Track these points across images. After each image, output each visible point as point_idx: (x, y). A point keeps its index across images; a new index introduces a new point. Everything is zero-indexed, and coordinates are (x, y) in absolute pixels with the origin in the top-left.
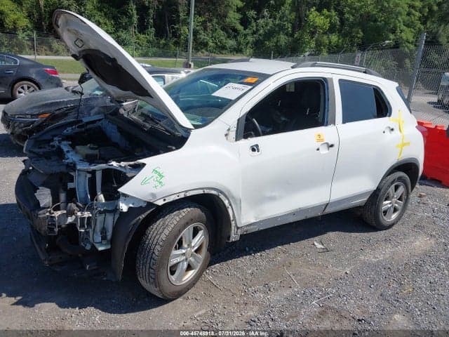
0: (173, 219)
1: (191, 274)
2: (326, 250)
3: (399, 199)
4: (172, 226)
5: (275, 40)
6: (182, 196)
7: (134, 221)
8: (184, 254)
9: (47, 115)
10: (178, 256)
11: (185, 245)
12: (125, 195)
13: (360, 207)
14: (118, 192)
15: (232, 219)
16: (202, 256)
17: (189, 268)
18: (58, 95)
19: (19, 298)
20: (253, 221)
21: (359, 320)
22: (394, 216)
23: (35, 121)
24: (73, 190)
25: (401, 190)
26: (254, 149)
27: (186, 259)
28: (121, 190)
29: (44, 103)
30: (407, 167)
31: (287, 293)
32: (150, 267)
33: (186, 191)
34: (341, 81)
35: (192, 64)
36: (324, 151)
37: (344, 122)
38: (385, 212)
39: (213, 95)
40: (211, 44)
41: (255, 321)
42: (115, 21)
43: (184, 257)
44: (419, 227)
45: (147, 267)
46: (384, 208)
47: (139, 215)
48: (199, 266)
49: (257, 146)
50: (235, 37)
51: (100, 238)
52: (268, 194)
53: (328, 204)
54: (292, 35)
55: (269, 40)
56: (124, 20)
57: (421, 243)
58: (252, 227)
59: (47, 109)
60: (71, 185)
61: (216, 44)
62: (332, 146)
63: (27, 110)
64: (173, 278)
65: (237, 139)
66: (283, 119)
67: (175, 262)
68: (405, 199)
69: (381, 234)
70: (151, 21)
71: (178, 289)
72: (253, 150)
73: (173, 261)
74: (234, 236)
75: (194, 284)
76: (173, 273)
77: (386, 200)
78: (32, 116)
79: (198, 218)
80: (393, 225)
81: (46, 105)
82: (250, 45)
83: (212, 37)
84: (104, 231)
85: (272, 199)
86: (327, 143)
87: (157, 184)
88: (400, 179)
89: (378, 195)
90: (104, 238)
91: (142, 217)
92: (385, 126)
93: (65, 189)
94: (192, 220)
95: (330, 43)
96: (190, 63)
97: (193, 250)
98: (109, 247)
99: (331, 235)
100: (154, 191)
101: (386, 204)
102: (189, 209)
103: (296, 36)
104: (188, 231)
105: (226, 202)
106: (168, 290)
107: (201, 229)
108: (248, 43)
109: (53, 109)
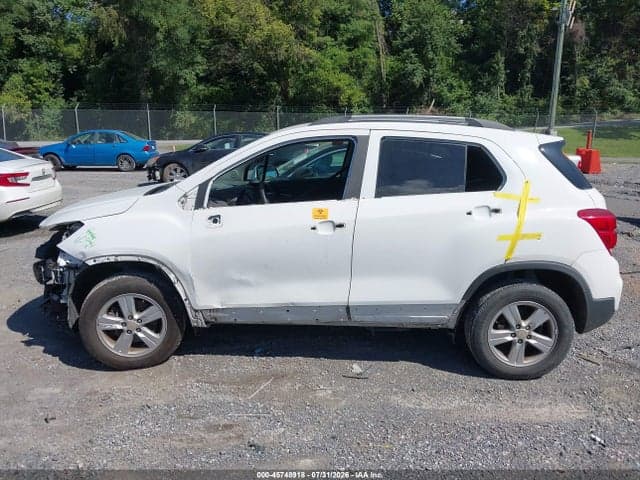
1: (144, 351)
3: (540, 333)
10: (114, 322)
11: (126, 315)
12: (63, 252)
14: (58, 248)
16: (157, 337)
17: (142, 344)
22: (533, 361)
26: (215, 219)
28: (60, 246)
33: (117, 256)
36: (325, 231)
37: (378, 195)
38: (503, 349)
42: (474, 81)
43: (126, 328)
48: (155, 346)
49: (219, 216)
53: (348, 308)
56: (486, 79)
62: (341, 226)
64: (109, 344)
65: (196, 207)
67: (108, 327)
70: (528, 75)
74: (196, 321)
79: (137, 288)
85: (244, 283)
86: (334, 222)
87: (88, 243)
92: (479, 205)
97: (138, 324)
100: (84, 250)
101: (503, 335)
104: (125, 299)
105: (171, 276)
107: (152, 305)
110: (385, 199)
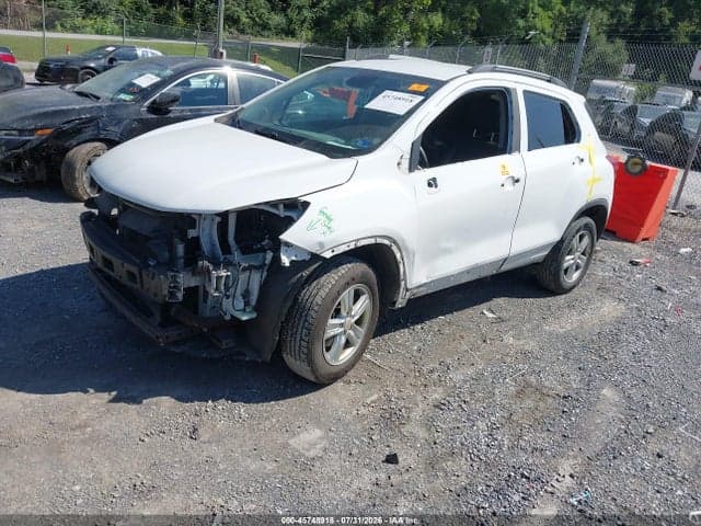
0: (331, 279)
1: (350, 352)
2: (500, 320)
3: (583, 254)
4: (330, 286)
5: (349, 18)
6: (352, 246)
7: (294, 279)
8: (342, 325)
9: (49, 131)
10: (335, 326)
11: (344, 313)
12: (288, 245)
13: (537, 264)
14: (279, 240)
15: (402, 277)
16: (362, 330)
17: (348, 344)
18: (56, 98)
19: (114, 393)
20: (425, 281)
21: (565, 397)
22: (576, 276)
23: (29, 141)
24: (197, 239)
25: (586, 240)
26: (432, 183)
27: (345, 332)
28: (284, 237)
29: (42, 110)
30: (594, 211)
31: (471, 371)
32: (301, 339)
33: (358, 240)
34: (526, 93)
35: (225, 52)
36: (509, 187)
37: (529, 150)
38: (566, 271)
39: (367, 106)
40: (244, 19)
41: (444, 405)
43: (342, 329)
44: (603, 289)
45: (298, 339)
46: (565, 265)
47: (302, 270)
48: (359, 342)
49: (434, 180)
50: (284, 10)
51: (243, 304)
52: (445, 245)
53: (506, 259)
54: (375, 12)
55: (339, 19)
57: (609, 309)
58: (421, 289)
59: (47, 121)
60: (192, 233)
61: (253, 19)
62: (517, 181)
63: (13, 122)
64: (328, 356)
65: (411, 169)
66: (439, 143)
67: (332, 334)
68: (589, 253)
69: (561, 299)
71: (334, 370)
72: (430, 185)
73: (330, 333)
74: (401, 301)
75: (353, 366)
76: (328, 349)
77: (568, 254)
78: (21, 132)
79: (362, 278)
80: (574, 287)
81: (46, 115)
82: (306, 25)
83: (247, 8)
84: (246, 294)
85: (447, 251)
86: (513, 178)
87: (325, 229)
88: (586, 226)
89: (560, 250)
90: (247, 304)
91: (306, 273)
92: (575, 155)
93: (184, 238)
94: (353, 279)
95: (431, 27)
96: (221, 50)
97: (353, 321)
98: (254, 315)
99: (501, 301)
100: (322, 239)
101: (569, 260)
102: (349, 265)
103: (380, 13)
104: (348, 294)
105: (398, 256)
106: (324, 370)
107: (364, 294)
108: (303, 22)
109: (57, 121)
110: (534, 152)
